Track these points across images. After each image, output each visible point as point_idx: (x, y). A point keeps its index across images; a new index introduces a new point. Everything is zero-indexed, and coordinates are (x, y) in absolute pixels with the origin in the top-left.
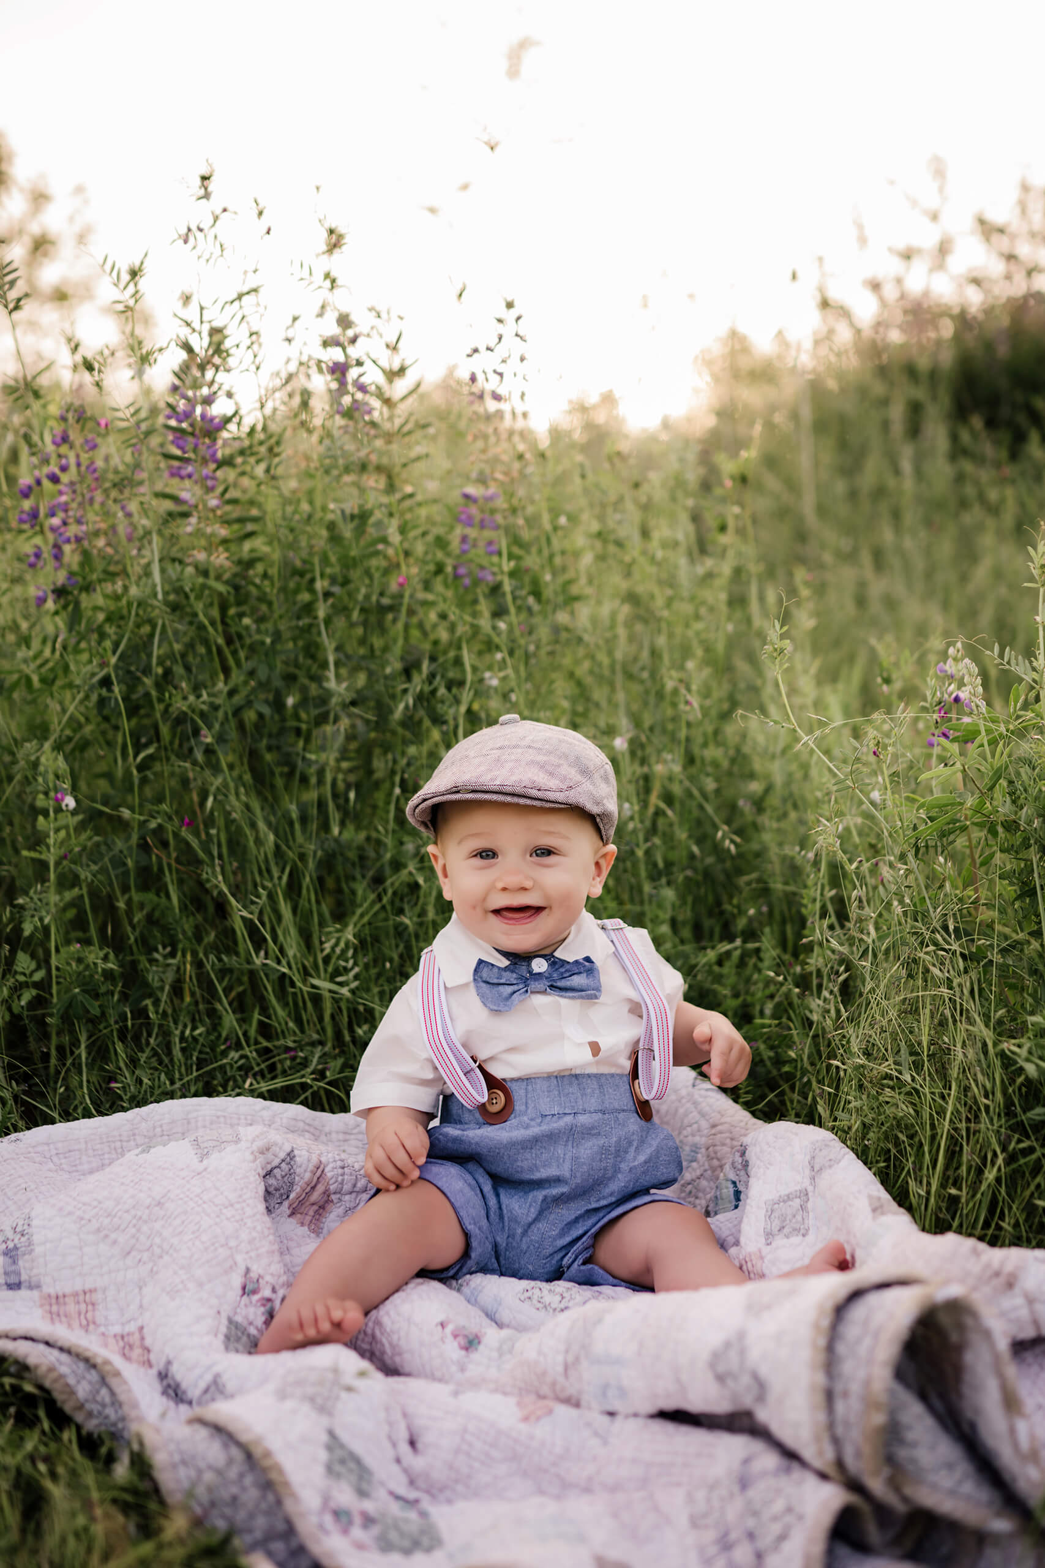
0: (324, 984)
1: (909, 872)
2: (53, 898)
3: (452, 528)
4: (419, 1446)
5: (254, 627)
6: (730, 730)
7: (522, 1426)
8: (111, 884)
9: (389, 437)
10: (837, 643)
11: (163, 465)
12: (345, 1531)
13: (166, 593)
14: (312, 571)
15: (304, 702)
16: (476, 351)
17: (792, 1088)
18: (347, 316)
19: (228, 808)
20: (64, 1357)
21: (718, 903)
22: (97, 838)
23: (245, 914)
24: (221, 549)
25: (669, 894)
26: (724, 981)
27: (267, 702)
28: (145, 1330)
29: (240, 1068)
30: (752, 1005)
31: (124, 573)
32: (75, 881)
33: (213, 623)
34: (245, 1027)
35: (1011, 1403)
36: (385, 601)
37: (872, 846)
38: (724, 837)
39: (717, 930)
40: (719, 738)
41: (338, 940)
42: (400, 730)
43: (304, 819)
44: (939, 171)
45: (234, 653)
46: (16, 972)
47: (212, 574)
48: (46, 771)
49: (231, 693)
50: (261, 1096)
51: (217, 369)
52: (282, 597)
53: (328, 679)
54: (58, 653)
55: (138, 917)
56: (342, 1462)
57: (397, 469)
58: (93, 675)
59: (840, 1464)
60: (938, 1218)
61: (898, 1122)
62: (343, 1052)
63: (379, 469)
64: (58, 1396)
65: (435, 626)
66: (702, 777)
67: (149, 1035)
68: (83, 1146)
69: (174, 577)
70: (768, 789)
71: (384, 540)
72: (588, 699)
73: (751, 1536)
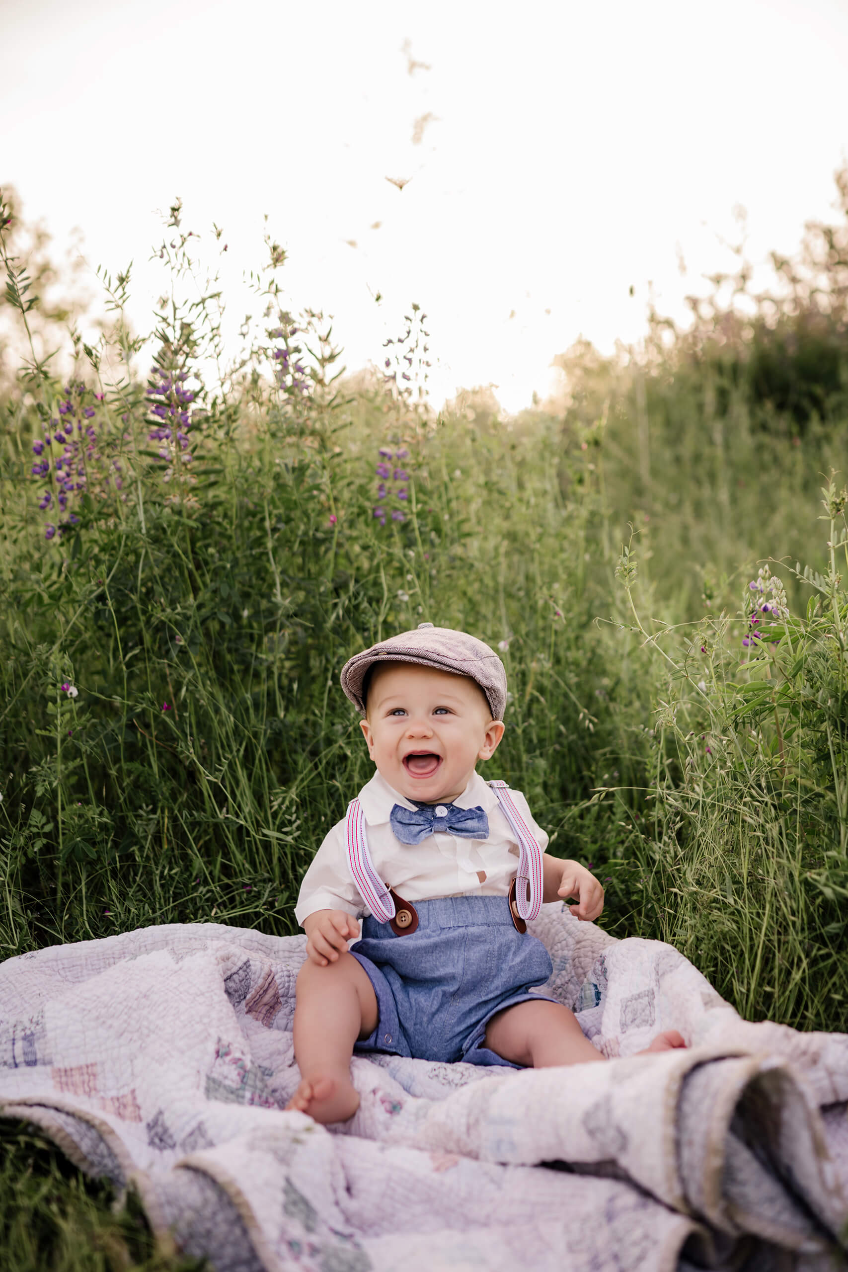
0: (272, 834)
1: (730, 742)
2: (60, 767)
3: (371, 479)
4: (354, 1191)
5: (217, 555)
6: (589, 637)
7: (436, 1176)
8: (105, 756)
9: (321, 409)
10: (667, 573)
11: (145, 430)
12: (297, 1258)
13: (148, 530)
14: (263, 512)
15: (256, 614)
16: (390, 341)
17: (639, 913)
18: (287, 314)
19: (197, 696)
20: (70, 1120)
21: (579, 771)
22: (94, 720)
23: (211, 778)
24: (190, 495)
25: (542, 763)
26: (585, 830)
27: (227, 613)
28: (137, 1093)
29: (207, 900)
30: (608, 849)
31: (116, 513)
32: (78, 753)
33: (185, 553)
34: (210, 868)
35: (820, 1150)
36: (320, 535)
37: (700, 724)
38: (584, 718)
39: (579, 791)
40: (580, 643)
41: (284, 799)
42: (331, 636)
43: (257, 706)
44: (741, 214)
45: (202, 575)
46: (30, 826)
47: (185, 514)
48: (55, 667)
49: (200, 607)
50: (224, 922)
51: (187, 355)
52: (239, 532)
53: (275, 595)
54: (63, 576)
55: (126, 782)
56: (295, 1203)
57: (328, 433)
58: (91, 592)
59: (686, 1199)
60: (756, 1009)
61: (724, 935)
62: (287, 887)
63: (313, 433)
64: (66, 1150)
65: (357, 556)
66: (567, 673)
67: (136, 874)
68: (83, 962)
69: (155, 515)
70: (618, 682)
71: (317, 487)
72: (478, 613)
73: (616, 1257)
